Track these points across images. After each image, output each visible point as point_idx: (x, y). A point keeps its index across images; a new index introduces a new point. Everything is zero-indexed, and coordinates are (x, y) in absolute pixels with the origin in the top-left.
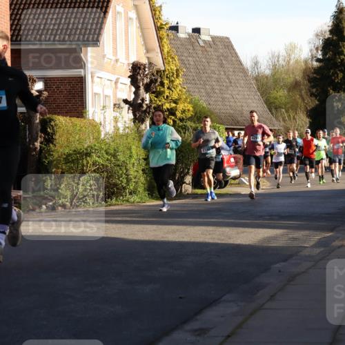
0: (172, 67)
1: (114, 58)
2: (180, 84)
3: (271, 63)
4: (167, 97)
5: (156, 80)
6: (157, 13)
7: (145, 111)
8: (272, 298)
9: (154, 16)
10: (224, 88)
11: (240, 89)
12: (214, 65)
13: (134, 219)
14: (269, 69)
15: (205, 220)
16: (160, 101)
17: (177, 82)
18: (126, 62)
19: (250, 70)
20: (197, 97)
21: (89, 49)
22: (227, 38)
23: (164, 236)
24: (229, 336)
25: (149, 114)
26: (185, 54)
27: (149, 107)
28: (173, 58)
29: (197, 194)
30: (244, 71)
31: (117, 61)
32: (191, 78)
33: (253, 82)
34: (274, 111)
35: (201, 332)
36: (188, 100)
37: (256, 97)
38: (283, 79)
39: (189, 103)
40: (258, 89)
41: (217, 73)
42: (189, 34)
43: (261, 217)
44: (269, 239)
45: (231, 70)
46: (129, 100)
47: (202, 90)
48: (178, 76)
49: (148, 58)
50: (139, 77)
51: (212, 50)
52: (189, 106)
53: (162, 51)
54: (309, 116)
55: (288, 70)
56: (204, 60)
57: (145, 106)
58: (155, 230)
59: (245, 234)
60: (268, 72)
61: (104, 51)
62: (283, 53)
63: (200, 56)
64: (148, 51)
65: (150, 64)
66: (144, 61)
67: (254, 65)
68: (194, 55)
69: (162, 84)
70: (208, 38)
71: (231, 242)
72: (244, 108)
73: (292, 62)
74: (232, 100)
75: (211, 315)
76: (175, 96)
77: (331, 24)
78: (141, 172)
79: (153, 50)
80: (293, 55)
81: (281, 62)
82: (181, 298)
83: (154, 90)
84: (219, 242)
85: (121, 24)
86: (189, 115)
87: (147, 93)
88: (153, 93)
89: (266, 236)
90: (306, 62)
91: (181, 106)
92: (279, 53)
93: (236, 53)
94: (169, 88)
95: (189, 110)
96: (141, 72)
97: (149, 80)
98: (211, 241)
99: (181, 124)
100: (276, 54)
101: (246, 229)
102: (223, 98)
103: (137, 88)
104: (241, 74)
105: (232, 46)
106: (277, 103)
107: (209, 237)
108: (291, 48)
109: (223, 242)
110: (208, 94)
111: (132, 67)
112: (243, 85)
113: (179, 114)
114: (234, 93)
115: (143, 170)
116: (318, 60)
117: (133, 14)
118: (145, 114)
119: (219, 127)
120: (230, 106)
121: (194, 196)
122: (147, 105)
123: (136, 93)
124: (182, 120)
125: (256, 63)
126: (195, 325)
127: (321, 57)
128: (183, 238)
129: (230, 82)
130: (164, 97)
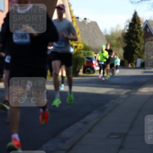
20: (85, 42)
30: (101, 33)
33: (105, 37)
39: (82, 44)
40: (106, 40)
42: (83, 20)
48: (78, 34)
55: (117, 33)
60: (110, 34)
67: (105, 31)
68: (84, 27)
70: (89, 22)
73: (118, 30)
77: (132, 18)
91: (79, 45)
95: (82, 47)
99: (79, 51)
100: (113, 28)
127: (128, 29)
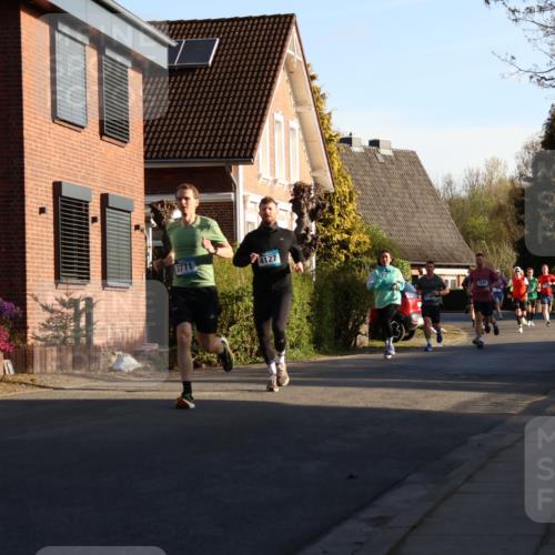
0: (344, 189)
1: (271, 179)
2: (354, 210)
3: (468, 184)
4: (338, 226)
5: (324, 205)
6: (326, 121)
7: (310, 244)
8: (469, 478)
9: (321, 125)
11: (429, 215)
12: (396, 186)
14: (466, 191)
16: (329, 231)
17: (350, 207)
18: (287, 183)
19: (442, 191)
20: (375, 225)
21: (241, 167)
22: (414, 153)
24: (414, 527)
25: (315, 247)
26: (361, 173)
27: (315, 238)
28: (345, 178)
29: (375, 347)
31: (275, 181)
32: (368, 202)
33: (446, 207)
34: (472, 243)
35: (380, 521)
36: (365, 230)
37: (450, 226)
38: (483, 203)
39: (366, 233)
40: (452, 215)
41: (400, 195)
42: (365, 149)
43: (455, 377)
44: (465, 404)
45: (418, 191)
47: (382, 218)
48: (351, 200)
49: (314, 178)
50: (303, 202)
51: (394, 167)
53: (331, 169)
54: (516, 249)
55: (490, 192)
57: (310, 238)
58: (322, 393)
59: (436, 398)
60: (464, 194)
61: (258, 170)
62: (483, 170)
63: (379, 175)
64: (314, 169)
66: (309, 181)
68: (372, 173)
69: (331, 210)
70: (389, 153)
71: (418, 407)
72: (434, 240)
73: (494, 182)
74: (420, 229)
75: (391, 500)
76: (348, 225)
77: (543, 134)
78: (305, 320)
79: (320, 168)
80: (496, 173)
81: (481, 182)
82: (351, 477)
83: (322, 217)
84: (403, 407)
85: (280, 136)
86: (365, 248)
87: (312, 221)
88: (321, 221)
89: (463, 399)
90: (512, 181)
91: (355, 238)
92: (478, 171)
93: (424, 172)
94: (339, 215)
95: (365, 242)
96: (305, 195)
97: (314, 205)
98: (393, 407)
99: (355, 259)
100: (475, 172)
101: (437, 392)
102: (408, 227)
103: (301, 215)
104: (431, 197)
105: (419, 162)
106: (476, 233)
107: (390, 401)
108: (494, 165)
109: (408, 408)
110: (388, 221)
111: (294, 190)
113: (352, 248)
114: (421, 220)
115: (308, 318)
116: (528, 179)
117: (295, 124)
118: (310, 248)
119: (403, 264)
120: (417, 237)
121: (372, 350)
122: (312, 236)
123: (299, 222)
124: (356, 254)
125: (450, 183)
126: (372, 512)
127: (530, 175)
128: (358, 403)
129: (417, 207)
130: (333, 226)
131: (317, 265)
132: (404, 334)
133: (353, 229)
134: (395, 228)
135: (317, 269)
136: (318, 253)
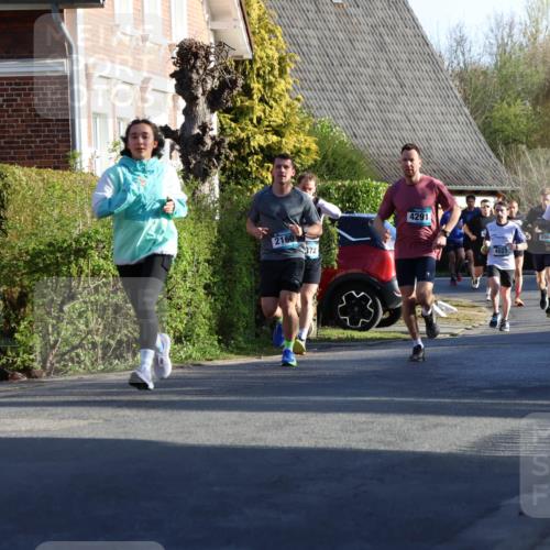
0: (270, 53)
2: (288, 90)
3: (493, 41)
4: (259, 120)
5: (234, 83)
7: (210, 152)
10: (388, 99)
11: (424, 100)
12: (365, 47)
13: (188, 398)
14: (490, 54)
15: (349, 399)
16: (243, 130)
17: (281, 86)
19: (446, 56)
20: (326, 119)
21: (80, 11)
23: (258, 436)
25: (218, 159)
26: (300, 23)
27: (218, 143)
28: (270, 31)
29: (329, 340)
30: (432, 58)
32: (313, 77)
33: (454, 84)
34: (501, 150)
36: (308, 127)
37: (462, 119)
38: (522, 76)
39: (310, 133)
40: (465, 99)
41: (372, 63)
43: (475, 391)
44: (494, 441)
45: (404, 57)
46: (173, 128)
47: (339, 105)
48: (282, 72)
49: (215, 32)
50: (195, 76)
51: (359, 11)
52: (309, 139)
53: (245, 16)
56: (341, 35)
57: (209, 142)
58: (236, 423)
59: (440, 429)
60: (487, 61)
61: (113, 16)
62: (522, 16)
63: (332, 26)
64: (214, 16)
65: (220, 45)
66: (207, 39)
67: (455, 44)
68: (320, 24)
69: (247, 91)
71: (409, 447)
72: (432, 143)
73: (541, 37)
74: (407, 126)
76: (277, 119)
78: (201, 292)
79: (228, 13)
80: (545, 23)
81: (518, 38)
83: (230, 104)
84: (382, 448)
86: (309, 160)
87: (213, 112)
88: (228, 111)
89: (488, 432)
92: (512, 18)
93: (414, 19)
94: (262, 100)
95: (308, 149)
96: (198, 64)
97: (217, 82)
98: (363, 446)
100: (506, 19)
101: (443, 419)
102: (386, 122)
103: (191, 100)
104: (426, 67)
106: (509, 131)
107: (357, 436)
108: (541, 6)
109: (391, 448)
110: (350, 111)
111: (178, 53)
112: (430, 91)
114: (410, 109)
115: (206, 287)
118: (210, 160)
119: (377, 188)
122: (213, 138)
123: (189, 113)
125: (460, 41)
128: (300, 439)
129: (402, 85)
130: (251, 120)
131: (222, 190)
132: (381, 316)
133: (287, 125)
134: (363, 124)
135: (222, 199)
136: (224, 170)
